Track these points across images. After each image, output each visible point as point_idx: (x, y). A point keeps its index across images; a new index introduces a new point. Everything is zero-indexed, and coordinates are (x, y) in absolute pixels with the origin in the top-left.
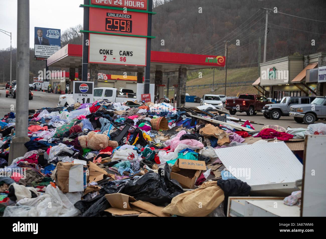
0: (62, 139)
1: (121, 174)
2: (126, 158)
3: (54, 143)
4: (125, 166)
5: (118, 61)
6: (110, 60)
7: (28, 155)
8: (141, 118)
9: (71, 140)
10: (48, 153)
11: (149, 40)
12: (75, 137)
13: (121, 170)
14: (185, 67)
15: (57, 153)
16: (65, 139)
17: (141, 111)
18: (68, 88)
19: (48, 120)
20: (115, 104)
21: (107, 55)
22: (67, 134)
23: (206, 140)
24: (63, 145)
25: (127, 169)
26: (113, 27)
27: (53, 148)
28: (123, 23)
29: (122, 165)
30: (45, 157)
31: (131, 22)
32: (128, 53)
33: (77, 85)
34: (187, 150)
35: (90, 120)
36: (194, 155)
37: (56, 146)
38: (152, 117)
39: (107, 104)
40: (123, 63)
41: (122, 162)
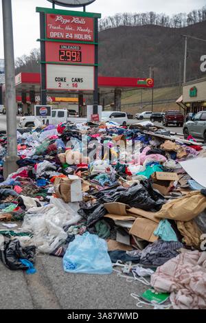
0: (44, 157)
1: (102, 184)
2: (104, 171)
3: (38, 160)
4: (104, 178)
5: (71, 87)
6: (64, 86)
7: (20, 170)
8: (102, 136)
9: (52, 158)
10: (36, 169)
11: (96, 68)
12: (55, 154)
13: (101, 181)
14: (119, 88)
15: (43, 168)
16: (47, 157)
17: (101, 130)
18: (20, 110)
19: (24, 140)
20: (77, 125)
21: (62, 83)
22: (47, 152)
23: (167, 154)
24: (47, 162)
25: (107, 180)
26: (66, 58)
27: (39, 165)
28: (74, 54)
29: (101, 178)
30: (34, 172)
31: (80, 52)
32: (79, 80)
33: (38, 109)
34: (153, 163)
35: (63, 140)
36: (160, 167)
37: (41, 163)
38: (111, 135)
39: (71, 125)
40: (75, 88)
41: (101, 175)
